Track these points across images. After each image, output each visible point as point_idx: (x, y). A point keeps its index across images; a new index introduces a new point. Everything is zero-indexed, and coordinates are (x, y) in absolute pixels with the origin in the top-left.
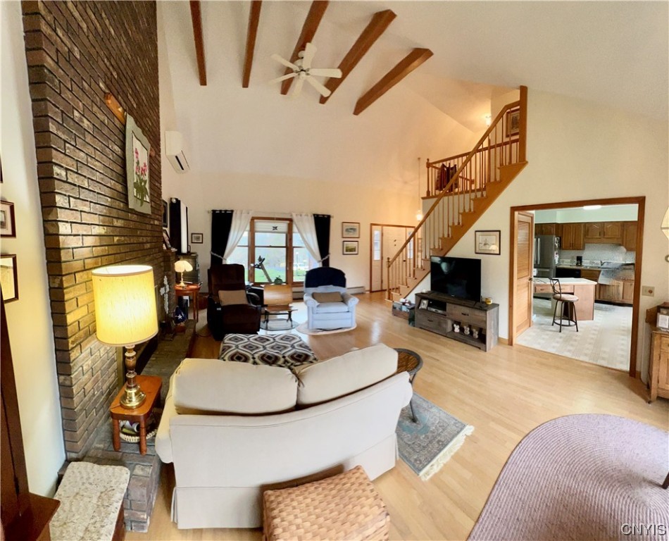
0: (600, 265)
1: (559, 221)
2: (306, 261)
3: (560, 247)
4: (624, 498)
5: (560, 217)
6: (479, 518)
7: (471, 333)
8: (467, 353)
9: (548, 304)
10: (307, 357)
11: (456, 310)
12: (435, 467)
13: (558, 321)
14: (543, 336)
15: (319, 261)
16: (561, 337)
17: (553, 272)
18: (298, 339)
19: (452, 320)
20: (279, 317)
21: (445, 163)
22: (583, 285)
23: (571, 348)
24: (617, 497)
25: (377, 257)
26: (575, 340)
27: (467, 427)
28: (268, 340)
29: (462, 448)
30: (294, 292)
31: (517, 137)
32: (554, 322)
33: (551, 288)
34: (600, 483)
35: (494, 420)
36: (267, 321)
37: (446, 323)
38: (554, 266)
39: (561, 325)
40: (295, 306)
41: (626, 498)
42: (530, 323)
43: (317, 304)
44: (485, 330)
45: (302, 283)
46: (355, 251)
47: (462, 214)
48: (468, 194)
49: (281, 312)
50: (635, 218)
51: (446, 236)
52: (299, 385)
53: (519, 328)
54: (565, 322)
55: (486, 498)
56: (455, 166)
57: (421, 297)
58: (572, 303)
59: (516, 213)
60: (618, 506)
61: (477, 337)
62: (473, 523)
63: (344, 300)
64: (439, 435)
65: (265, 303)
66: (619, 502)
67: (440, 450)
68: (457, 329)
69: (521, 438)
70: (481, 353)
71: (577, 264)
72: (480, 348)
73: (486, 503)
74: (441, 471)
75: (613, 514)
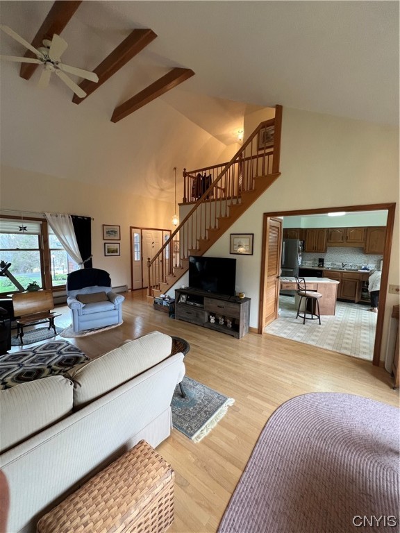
0: (341, 267)
1: (303, 226)
2: (64, 264)
3: (303, 250)
4: (371, 462)
5: (304, 222)
6: (245, 468)
7: (226, 323)
8: (223, 340)
9: (292, 300)
10: (77, 359)
11: (212, 304)
12: (205, 431)
13: (303, 315)
14: (289, 327)
15: (81, 264)
16: (305, 329)
17: (297, 272)
18: (66, 344)
19: (208, 312)
20: (37, 327)
21: (201, 173)
22: (325, 284)
23: (315, 338)
24: (365, 460)
25: (137, 258)
26: (318, 332)
27: (229, 399)
28: (25, 355)
29: (226, 416)
30: (54, 298)
31: (272, 150)
32: (298, 315)
33: (296, 285)
34: (348, 447)
35: (251, 393)
36: (22, 335)
37: (203, 314)
38: (298, 267)
39: (304, 318)
40: (56, 312)
41: (373, 462)
42: (275, 315)
43: (83, 305)
44: (239, 320)
45: (64, 286)
46: (117, 252)
47: (218, 219)
48: (224, 201)
49: (40, 321)
50: (384, 224)
51: (203, 238)
52: (75, 387)
53: (267, 319)
54: (309, 316)
55: (250, 452)
56: (210, 175)
57: (179, 292)
58: (315, 299)
59: (269, 218)
60: (366, 468)
61: (231, 326)
62: (241, 472)
63: (109, 299)
64: (205, 406)
65: (15, 316)
66: (367, 464)
67: (208, 419)
68: (213, 320)
69: (276, 408)
70: (235, 340)
71: (319, 266)
72: (233, 336)
73: (250, 457)
74: (210, 435)
75: (361, 472)
